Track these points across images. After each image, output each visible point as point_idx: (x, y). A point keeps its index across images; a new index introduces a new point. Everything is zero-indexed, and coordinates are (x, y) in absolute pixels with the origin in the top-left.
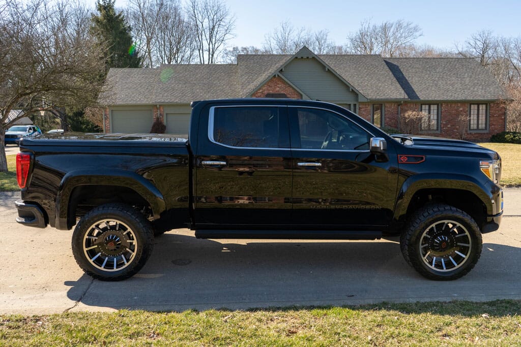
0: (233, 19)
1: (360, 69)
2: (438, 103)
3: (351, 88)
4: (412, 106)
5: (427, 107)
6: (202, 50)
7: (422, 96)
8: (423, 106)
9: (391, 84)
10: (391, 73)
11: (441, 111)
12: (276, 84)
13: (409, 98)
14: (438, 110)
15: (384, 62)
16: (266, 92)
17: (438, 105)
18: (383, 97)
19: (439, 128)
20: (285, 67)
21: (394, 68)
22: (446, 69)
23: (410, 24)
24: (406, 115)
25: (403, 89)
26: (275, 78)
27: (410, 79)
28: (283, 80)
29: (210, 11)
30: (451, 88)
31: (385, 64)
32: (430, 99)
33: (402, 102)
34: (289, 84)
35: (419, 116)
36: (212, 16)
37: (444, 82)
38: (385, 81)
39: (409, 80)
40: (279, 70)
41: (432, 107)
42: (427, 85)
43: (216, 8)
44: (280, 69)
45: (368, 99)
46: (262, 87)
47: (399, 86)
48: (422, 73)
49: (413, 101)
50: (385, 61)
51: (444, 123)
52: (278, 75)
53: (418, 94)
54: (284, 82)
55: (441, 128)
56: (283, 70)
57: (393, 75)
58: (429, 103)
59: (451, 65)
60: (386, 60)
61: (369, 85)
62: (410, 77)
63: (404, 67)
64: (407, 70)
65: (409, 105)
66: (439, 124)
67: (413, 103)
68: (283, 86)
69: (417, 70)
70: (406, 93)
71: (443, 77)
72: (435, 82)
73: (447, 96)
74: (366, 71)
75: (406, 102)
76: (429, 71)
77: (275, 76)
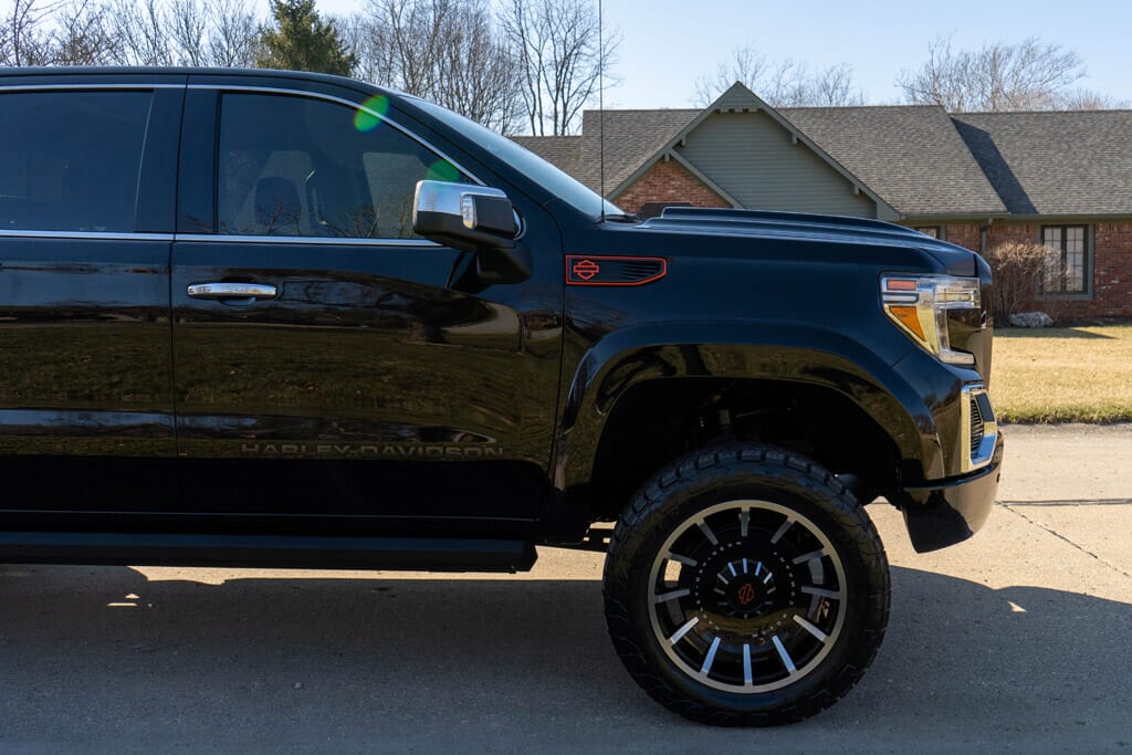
0: (615, 40)
1: (887, 140)
2: (1086, 223)
3: (857, 187)
4: (1017, 232)
5: (1058, 232)
6: (541, 117)
7: (1044, 205)
8: (1048, 232)
9: (966, 178)
10: (966, 150)
11: (1095, 245)
12: (666, 179)
13: (1009, 209)
14: (1085, 241)
15: (951, 123)
16: (642, 200)
17: (1085, 227)
18: (942, 210)
19: (1090, 290)
20: (688, 136)
21: (975, 138)
22: (1111, 138)
23: (1055, 50)
24: (999, 253)
25: (996, 189)
26: (664, 164)
27: (1015, 164)
28: (686, 168)
29: (557, 22)
30: (1121, 183)
31: (953, 127)
32: (1065, 212)
33: (991, 221)
34: (699, 179)
35: (1031, 257)
36: (563, 34)
37: (1104, 172)
38: (949, 169)
39: (1014, 166)
40: (673, 145)
41: (1071, 232)
42: (1060, 177)
43: (571, 15)
44: (677, 141)
45: (901, 214)
46: (631, 186)
47: (983, 180)
48: (1049, 148)
49: (1020, 216)
50: (955, 122)
51: (1102, 273)
52: (671, 157)
53: (1035, 200)
54: (687, 174)
55: (1094, 286)
56: (683, 143)
57: (971, 155)
58: (1064, 224)
59: (1125, 127)
60: (957, 118)
61: (907, 178)
62: (1015, 158)
63: (1004, 134)
64: (1010, 142)
65: (1010, 229)
66: (1090, 276)
67: (1020, 223)
68: (685, 183)
69: (1037, 141)
70: (1002, 198)
71: (1101, 159)
72: (1081, 170)
73: (1110, 204)
74: (902, 145)
75: (1000, 222)
76: (1067, 142)
77: (663, 157)
